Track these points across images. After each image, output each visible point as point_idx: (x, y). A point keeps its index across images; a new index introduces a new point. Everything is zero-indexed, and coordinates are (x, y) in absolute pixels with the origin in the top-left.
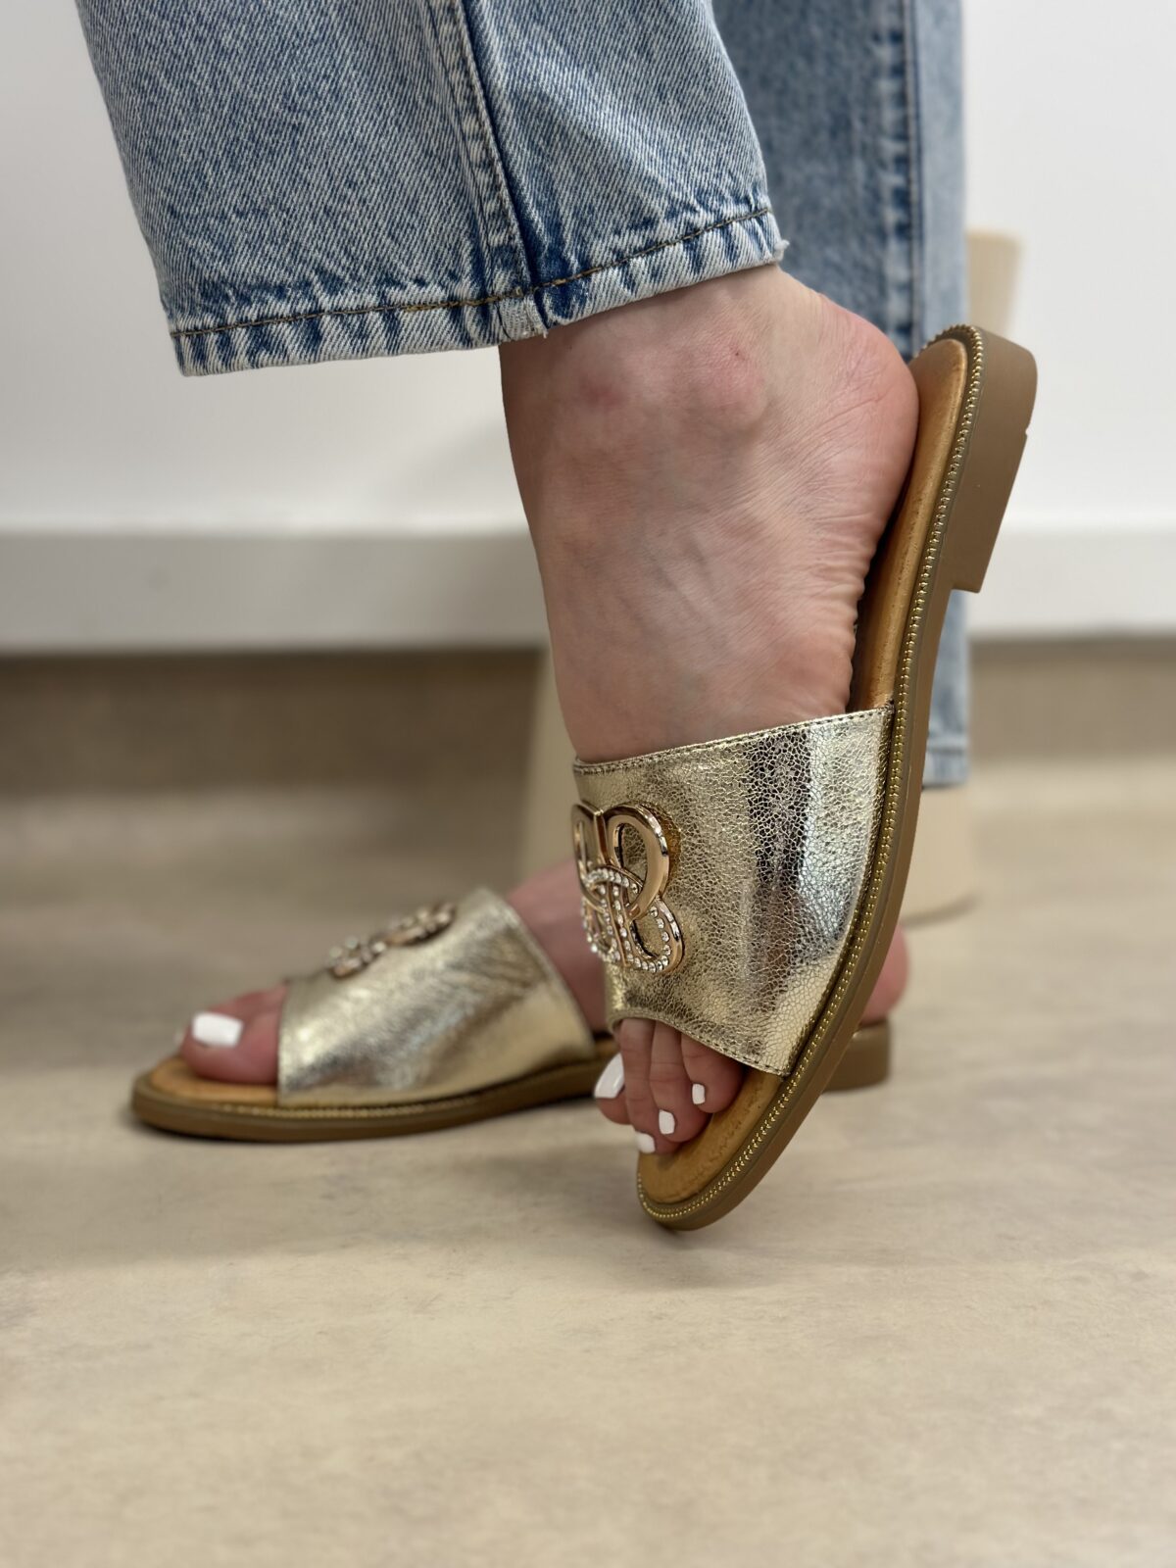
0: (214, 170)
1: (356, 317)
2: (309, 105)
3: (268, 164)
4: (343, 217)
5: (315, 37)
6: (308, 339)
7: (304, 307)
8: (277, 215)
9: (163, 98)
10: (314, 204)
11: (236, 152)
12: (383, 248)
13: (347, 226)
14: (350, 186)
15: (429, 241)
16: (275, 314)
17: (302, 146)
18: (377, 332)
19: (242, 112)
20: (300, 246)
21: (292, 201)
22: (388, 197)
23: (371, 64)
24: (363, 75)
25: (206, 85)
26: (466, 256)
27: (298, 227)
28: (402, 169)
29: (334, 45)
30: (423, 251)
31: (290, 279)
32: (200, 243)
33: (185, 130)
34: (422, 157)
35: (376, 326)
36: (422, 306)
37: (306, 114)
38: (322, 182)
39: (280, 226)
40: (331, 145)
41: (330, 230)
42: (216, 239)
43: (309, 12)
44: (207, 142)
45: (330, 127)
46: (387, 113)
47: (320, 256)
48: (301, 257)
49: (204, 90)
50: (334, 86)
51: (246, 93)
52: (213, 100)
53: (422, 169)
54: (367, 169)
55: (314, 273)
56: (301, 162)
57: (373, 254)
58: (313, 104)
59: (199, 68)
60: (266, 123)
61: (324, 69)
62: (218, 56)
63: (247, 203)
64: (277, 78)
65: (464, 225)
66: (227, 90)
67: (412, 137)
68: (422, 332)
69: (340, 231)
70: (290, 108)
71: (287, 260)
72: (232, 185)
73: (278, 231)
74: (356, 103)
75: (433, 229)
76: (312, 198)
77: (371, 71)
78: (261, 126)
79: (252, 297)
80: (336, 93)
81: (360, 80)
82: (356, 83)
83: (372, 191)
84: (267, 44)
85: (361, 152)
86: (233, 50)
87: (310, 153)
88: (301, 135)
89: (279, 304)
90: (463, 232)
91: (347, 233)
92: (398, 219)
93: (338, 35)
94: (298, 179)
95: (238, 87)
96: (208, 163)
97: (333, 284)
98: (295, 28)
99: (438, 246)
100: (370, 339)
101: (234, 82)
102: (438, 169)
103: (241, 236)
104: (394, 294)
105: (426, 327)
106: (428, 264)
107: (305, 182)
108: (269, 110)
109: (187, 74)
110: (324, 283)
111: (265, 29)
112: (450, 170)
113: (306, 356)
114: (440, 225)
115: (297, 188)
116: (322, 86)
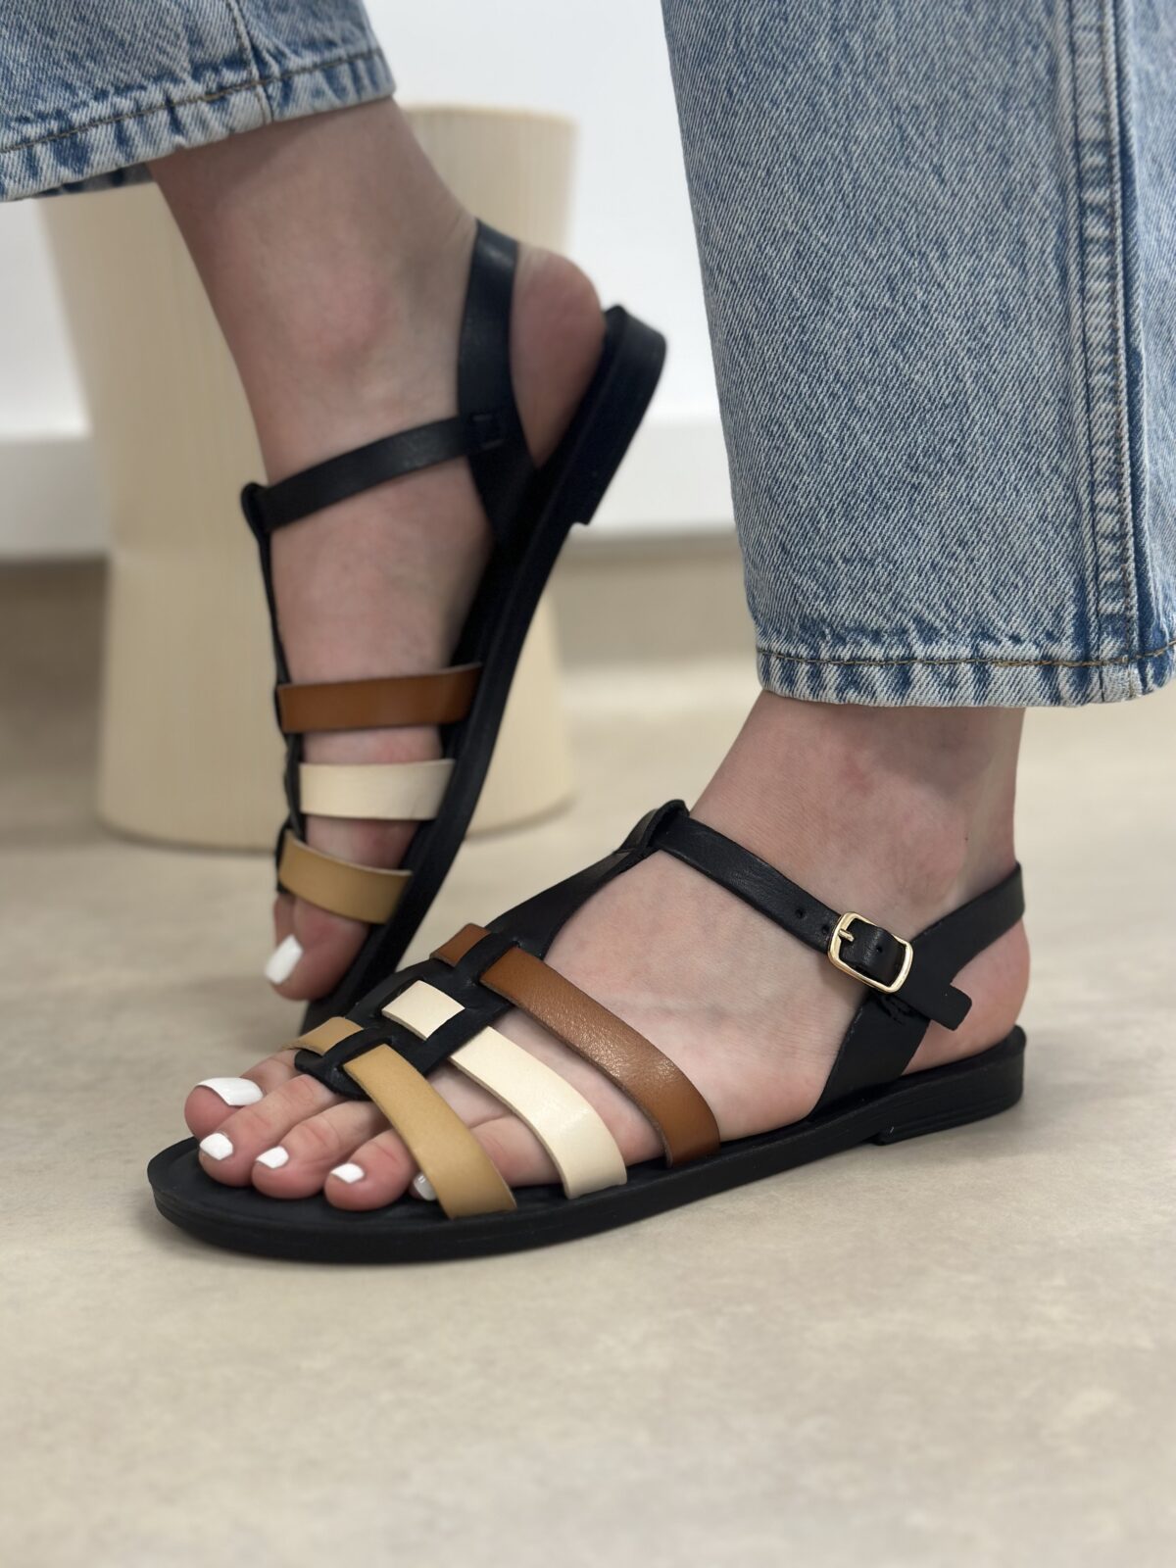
0: (827, 517)
1: (946, 669)
2: (932, 466)
3: (882, 518)
4: (948, 573)
5: (947, 402)
6: (898, 682)
7: (897, 653)
8: (883, 566)
9: (790, 445)
10: (922, 558)
11: (852, 503)
12: (983, 604)
13: (953, 578)
14: (960, 545)
15: (1032, 600)
16: (868, 656)
17: (919, 504)
18: (966, 683)
19: (864, 469)
20: (902, 596)
21: (901, 554)
22: (995, 559)
23: (999, 431)
24: (989, 441)
25: (833, 438)
26: (1068, 619)
27: (903, 578)
28: (1014, 532)
29: (964, 410)
30: (1023, 610)
31: (887, 626)
32: (804, 583)
33: (805, 477)
34: (1036, 522)
35: (966, 678)
36: (1014, 662)
37: (927, 475)
38: (934, 538)
39: (884, 578)
40: (947, 506)
41: (934, 583)
42: (821, 580)
43: (945, 377)
44: (825, 491)
45: (949, 489)
46: (1007, 478)
47: (920, 607)
48: (902, 606)
49: (830, 444)
50: (959, 450)
51: (870, 452)
52: (838, 453)
53: (1035, 533)
54: (979, 530)
55: (912, 622)
56: (915, 519)
57: (973, 608)
58: (936, 465)
59: (829, 422)
60: (887, 480)
61: (951, 433)
62: (850, 412)
63: (855, 551)
64: (904, 439)
65: (1070, 589)
66: (853, 445)
67: (1030, 501)
68: (1011, 686)
69: (944, 585)
70: (912, 468)
71: (887, 608)
72: (843, 533)
73: (882, 580)
74: (978, 468)
75: (1037, 590)
76: (922, 550)
77: (998, 437)
78: (880, 482)
79: (848, 639)
80: (960, 459)
81: (985, 446)
82: (980, 449)
83: (981, 551)
84: (899, 406)
85: (976, 515)
86: (864, 410)
87: (926, 511)
88: (920, 492)
89: (873, 648)
90: (1068, 596)
91: (951, 587)
92: (1002, 578)
93: (970, 401)
94: (910, 533)
95: (864, 444)
96: (823, 510)
97: (929, 634)
98: (929, 392)
99: (1039, 606)
100: (958, 689)
101: (861, 439)
102: (1051, 534)
103: (845, 581)
104: (988, 648)
105: (1016, 683)
106: (1026, 624)
107: (916, 537)
108: (891, 469)
109: (816, 426)
110: (920, 631)
111: (899, 391)
112: (1063, 536)
113: (893, 699)
114: (1045, 587)
115: (907, 543)
116: (947, 449)
